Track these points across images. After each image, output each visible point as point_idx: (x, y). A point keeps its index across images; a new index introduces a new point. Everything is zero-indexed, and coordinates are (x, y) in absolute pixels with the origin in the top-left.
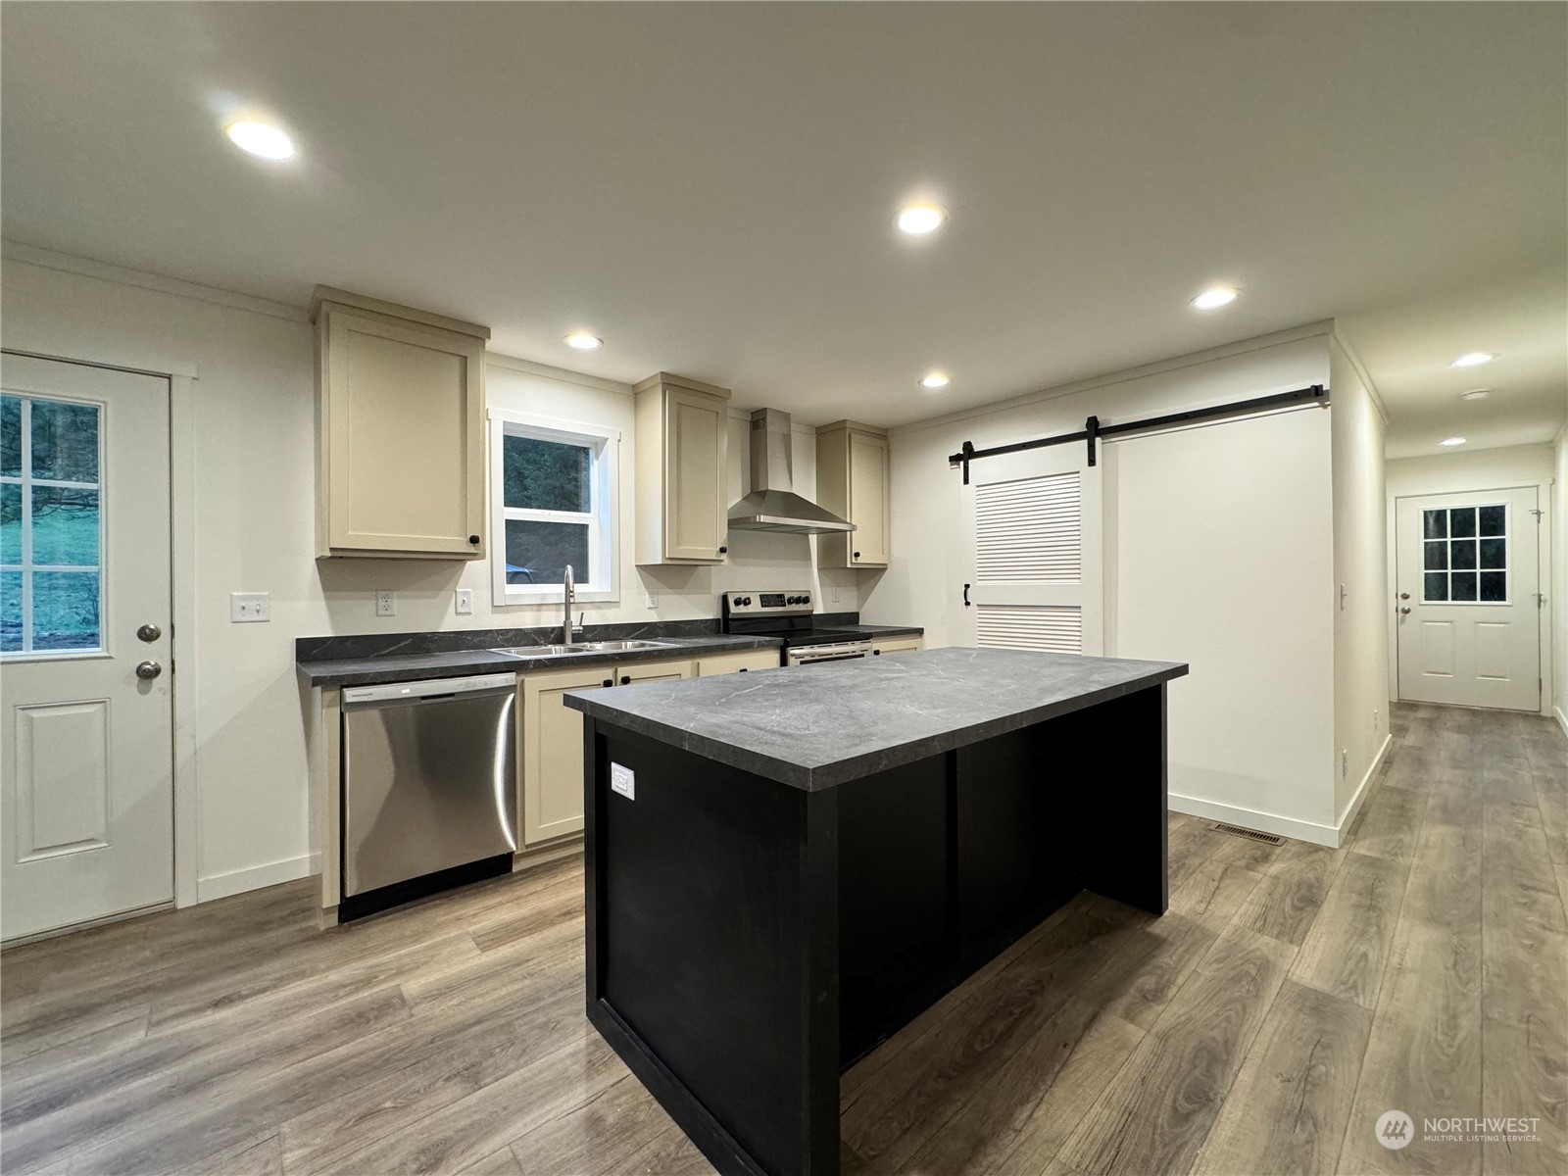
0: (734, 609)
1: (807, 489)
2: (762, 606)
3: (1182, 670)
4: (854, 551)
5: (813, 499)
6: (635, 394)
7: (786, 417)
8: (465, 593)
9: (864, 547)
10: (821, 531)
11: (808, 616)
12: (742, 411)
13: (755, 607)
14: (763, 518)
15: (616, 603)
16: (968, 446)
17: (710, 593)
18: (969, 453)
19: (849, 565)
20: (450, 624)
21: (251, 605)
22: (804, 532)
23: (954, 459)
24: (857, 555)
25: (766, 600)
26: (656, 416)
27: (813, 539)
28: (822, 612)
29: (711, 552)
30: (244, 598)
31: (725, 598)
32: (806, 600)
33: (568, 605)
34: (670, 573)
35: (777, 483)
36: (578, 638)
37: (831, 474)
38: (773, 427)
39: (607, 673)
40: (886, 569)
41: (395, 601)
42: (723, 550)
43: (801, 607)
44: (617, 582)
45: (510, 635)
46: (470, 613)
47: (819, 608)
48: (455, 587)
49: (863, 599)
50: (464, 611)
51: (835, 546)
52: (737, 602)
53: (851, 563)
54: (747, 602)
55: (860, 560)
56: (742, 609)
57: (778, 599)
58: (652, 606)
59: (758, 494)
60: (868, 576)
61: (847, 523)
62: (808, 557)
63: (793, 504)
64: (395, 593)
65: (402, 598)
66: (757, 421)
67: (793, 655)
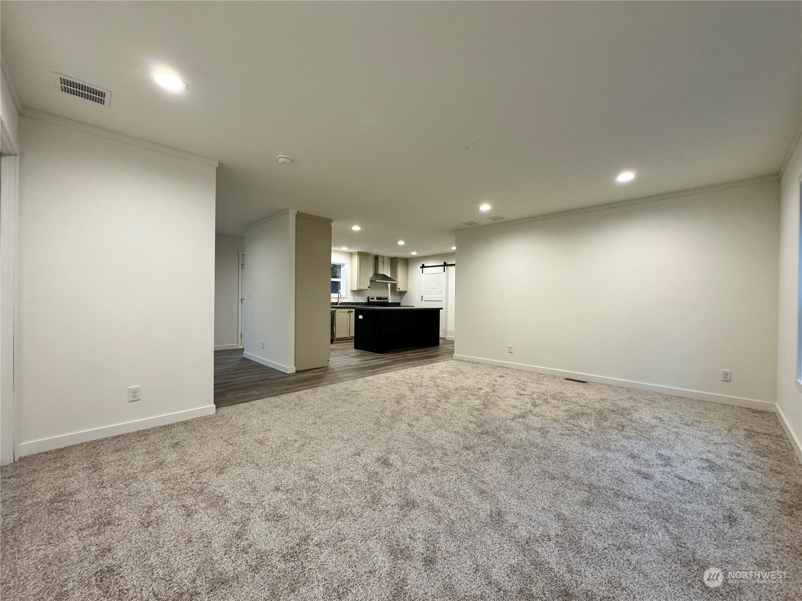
0: (370, 300)
1: (388, 274)
3: (442, 309)
5: (389, 276)
6: (351, 254)
7: (383, 257)
9: (401, 287)
10: (391, 283)
11: (388, 302)
13: (375, 300)
14: (377, 281)
15: (346, 298)
16: (423, 265)
18: (423, 267)
22: (387, 283)
23: (421, 267)
25: (378, 298)
26: (356, 260)
27: (389, 285)
29: (367, 288)
31: (368, 298)
32: (387, 299)
33: (338, 298)
34: (357, 292)
35: (381, 272)
36: (340, 304)
37: (394, 270)
38: (380, 260)
39: (348, 310)
42: (369, 287)
43: (386, 300)
44: (347, 294)
49: (401, 299)
51: (394, 287)
52: (371, 299)
54: (373, 299)
56: (372, 300)
59: (376, 275)
60: (403, 294)
62: (388, 289)
63: (384, 277)
66: (376, 258)
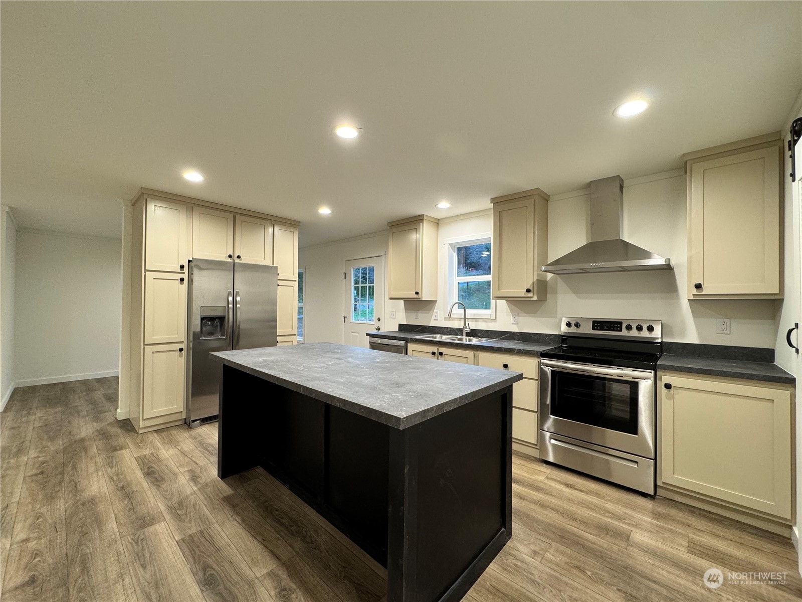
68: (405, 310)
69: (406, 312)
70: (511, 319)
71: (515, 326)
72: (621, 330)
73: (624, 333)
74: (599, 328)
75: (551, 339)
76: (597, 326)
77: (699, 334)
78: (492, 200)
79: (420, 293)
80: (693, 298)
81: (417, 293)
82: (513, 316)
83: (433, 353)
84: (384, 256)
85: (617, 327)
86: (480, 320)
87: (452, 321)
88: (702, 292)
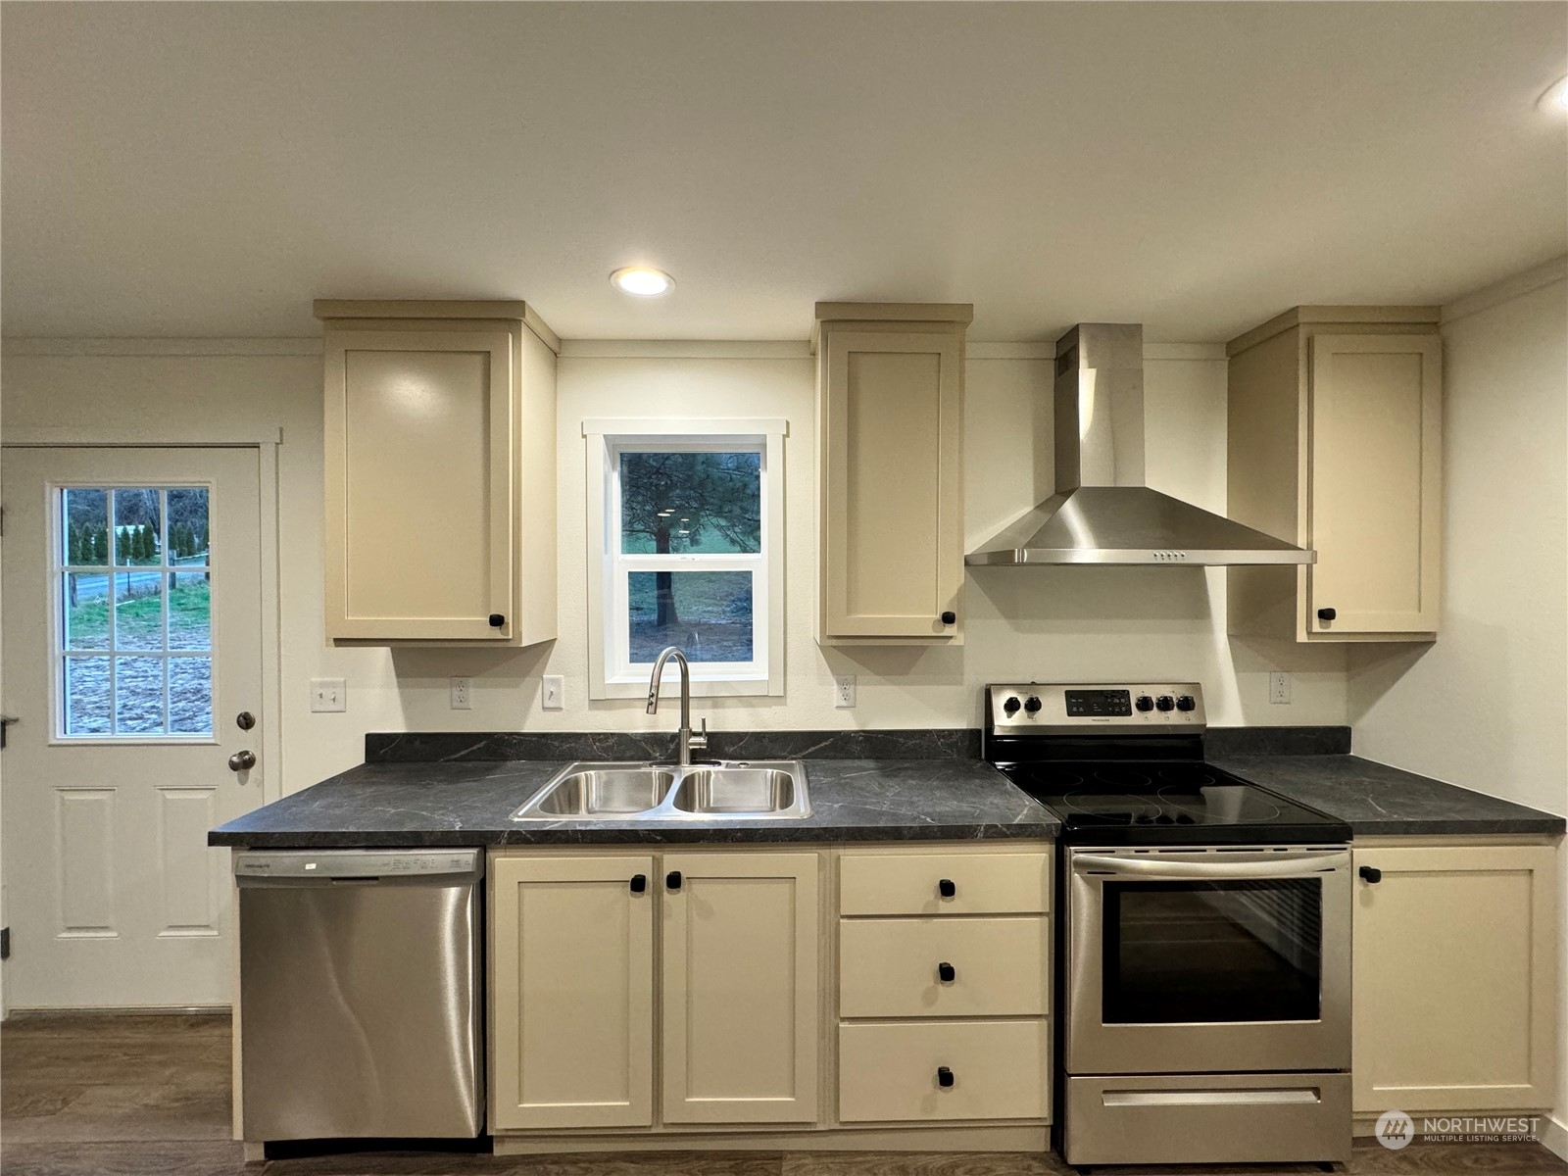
2: (1070, 714)
4: (1319, 604)
8: (554, 681)
12: (1026, 341)
17: (961, 683)
19: (1302, 637)
20: (536, 722)
21: (328, 693)
24: (1327, 615)
28: (1241, 724)
30: (322, 685)
40: (1435, 642)
41: (471, 690)
45: (611, 742)
46: (560, 709)
47: (1228, 712)
48: (543, 673)
50: (552, 706)
53: (1310, 633)
55: (1335, 626)
57: (1112, 701)
58: (844, 703)
61: (1296, 548)
64: (471, 680)
65: (480, 687)
67: (1080, 865)
68: (399, 675)
69: (400, 686)
70: (834, 693)
71: (846, 713)
72: (1129, 713)
73: (1137, 718)
74: (1081, 709)
75: (950, 746)
76: (1078, 705)
77: (1245, 706)
78: (821, 306)
79: (509, 619)
80: (1307, 641)
81: (497, 621)
82: (838, 683)
83: (638, 884)
84: (267, 451)
85: (1120, 705)
86: (729, 702)
87: (623, 711)
88: (1328, 627)
